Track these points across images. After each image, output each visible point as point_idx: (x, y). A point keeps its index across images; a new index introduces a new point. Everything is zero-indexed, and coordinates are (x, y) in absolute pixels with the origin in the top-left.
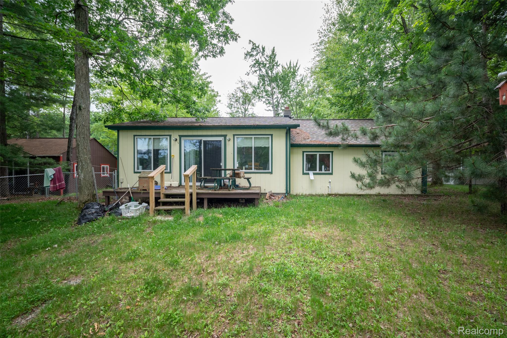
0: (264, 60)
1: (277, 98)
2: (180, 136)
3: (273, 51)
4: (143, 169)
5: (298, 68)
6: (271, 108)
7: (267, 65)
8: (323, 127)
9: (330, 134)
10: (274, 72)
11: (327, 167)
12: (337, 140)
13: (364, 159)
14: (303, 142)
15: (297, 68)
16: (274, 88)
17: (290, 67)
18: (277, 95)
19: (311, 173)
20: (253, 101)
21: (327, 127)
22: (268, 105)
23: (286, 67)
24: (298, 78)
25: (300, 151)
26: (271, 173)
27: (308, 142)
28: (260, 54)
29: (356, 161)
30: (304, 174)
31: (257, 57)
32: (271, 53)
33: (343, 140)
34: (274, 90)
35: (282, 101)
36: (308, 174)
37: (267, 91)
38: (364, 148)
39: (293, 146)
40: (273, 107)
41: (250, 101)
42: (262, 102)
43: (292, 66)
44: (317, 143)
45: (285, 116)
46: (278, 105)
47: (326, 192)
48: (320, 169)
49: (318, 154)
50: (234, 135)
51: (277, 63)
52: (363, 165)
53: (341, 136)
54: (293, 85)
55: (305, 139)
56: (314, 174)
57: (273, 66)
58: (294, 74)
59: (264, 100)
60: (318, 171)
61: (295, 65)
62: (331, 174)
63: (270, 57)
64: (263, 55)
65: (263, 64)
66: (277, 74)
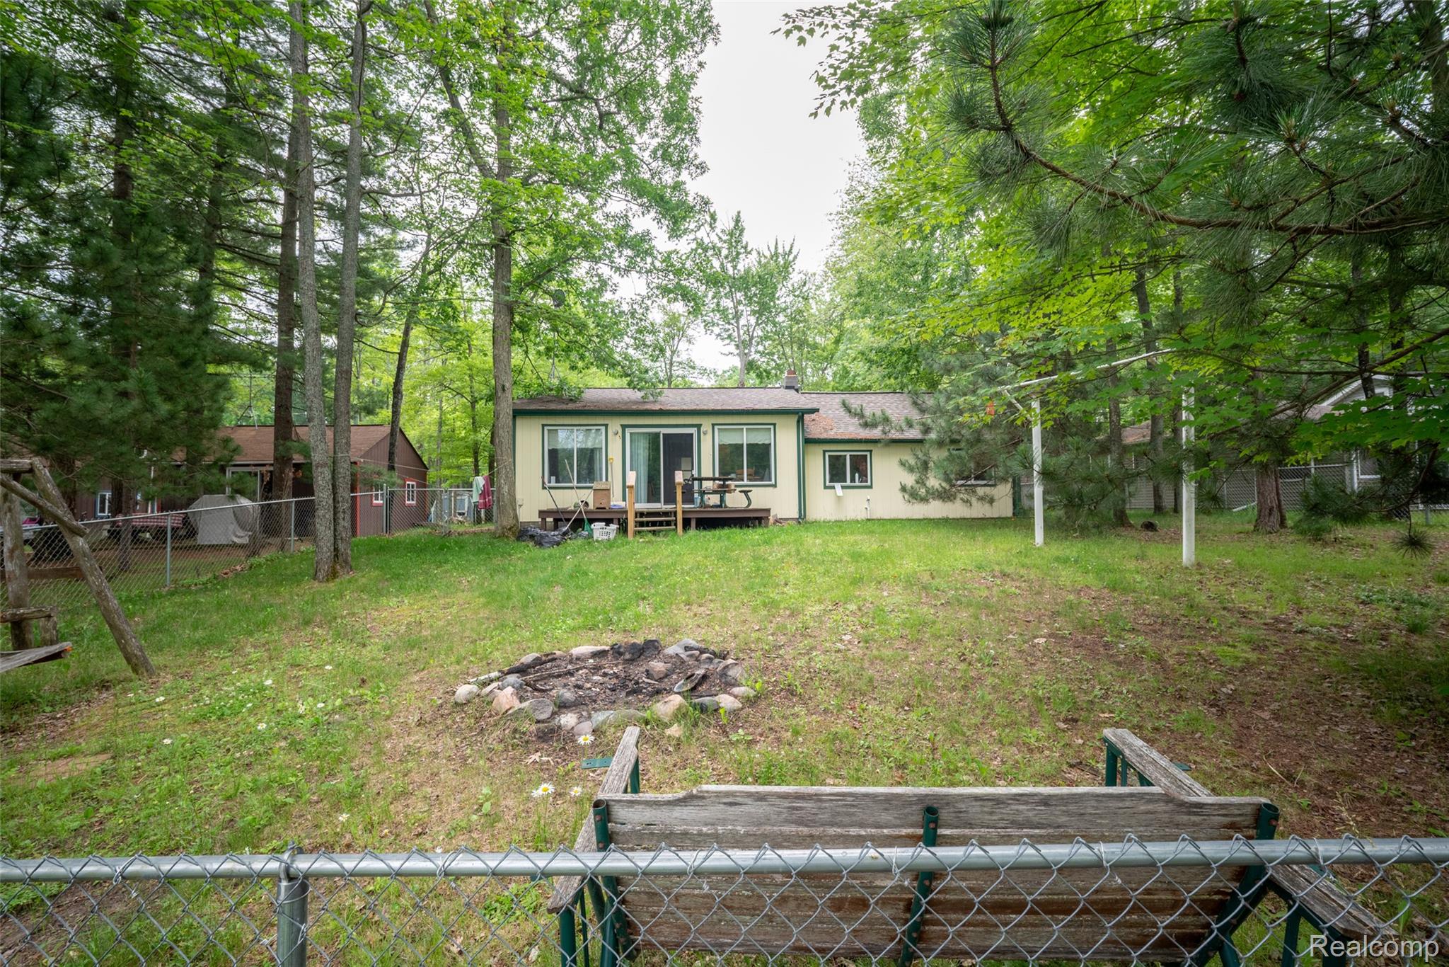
0: (716, 240)
1: (748, 326)
2: (624, 427)
3: (737, 221)
4: (557, 481)
5: (795, 257)
6: (732, 348)
7: (725, 252)
8: (856, 414)
9: (866, 425)
10: (740, 267)
11: (863, 476)
12: (876, 433)
13: (912, 461)
14: (824, 436)
15: (791, 258)
16: (739, 302)
17: (776, 254)
18: (748, 319)
19: (838, 486)
20: (690, 332)
21: (862, 416)
22: (727, 341)
23: (767, 254)
24: (795, 278)
25: (819, 450)
26: (775, 486)
27: (831, 435)
28: (707, 226)
29: (902, 464)
30: (826, 487)
31: (699, 235)
32: (732, 224)
33: (885, 433)
34: (741, 308)
35: (759, 332)
36: (833, 488)
37: (724, 312)
38: (911, 445)
39: (808, 441)
40: (737, 346)
41: (682, 330)
42: (714, 336)
43: (780, 250)
44: (847, 437)
45: (787, 388)
46: (751, 340)
47: (862, 515)
48: (853, 480)
49: (848, 454)
50: (713, 425)
51: (745, 248)
52: (911, 470)
53: (880, 428)
54: (783, 297)
55: (826, 430)
56: (843, 487)
57: (738, 254)
58: (785, 270)
59: (717, 330)
60: (848, 483)
61: (787, 250)
62: (871, 487)
63: (731, 234)
64: (713, 228)
65: (714, 248)
66: (747, 271)
